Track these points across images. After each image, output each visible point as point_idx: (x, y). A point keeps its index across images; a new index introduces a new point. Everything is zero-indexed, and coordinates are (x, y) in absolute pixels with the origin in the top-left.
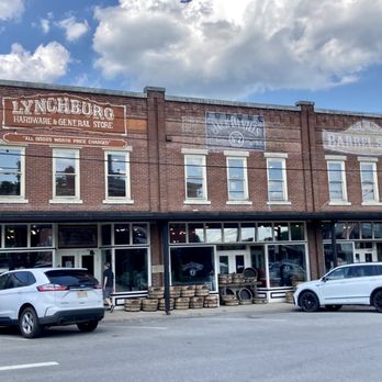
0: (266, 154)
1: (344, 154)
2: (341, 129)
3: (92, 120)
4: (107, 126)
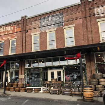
0: (64, 27)
3: (7, 32)
4: (11, 32)
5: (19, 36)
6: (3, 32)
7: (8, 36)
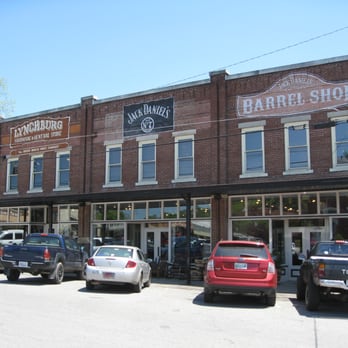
0: (174, 134)
1: (263, 119)
2: (259, 92)
3: (50, 132)
4: (58, 134)
5: (76, 146)
6: (40, 132)
7: (52, 143)
